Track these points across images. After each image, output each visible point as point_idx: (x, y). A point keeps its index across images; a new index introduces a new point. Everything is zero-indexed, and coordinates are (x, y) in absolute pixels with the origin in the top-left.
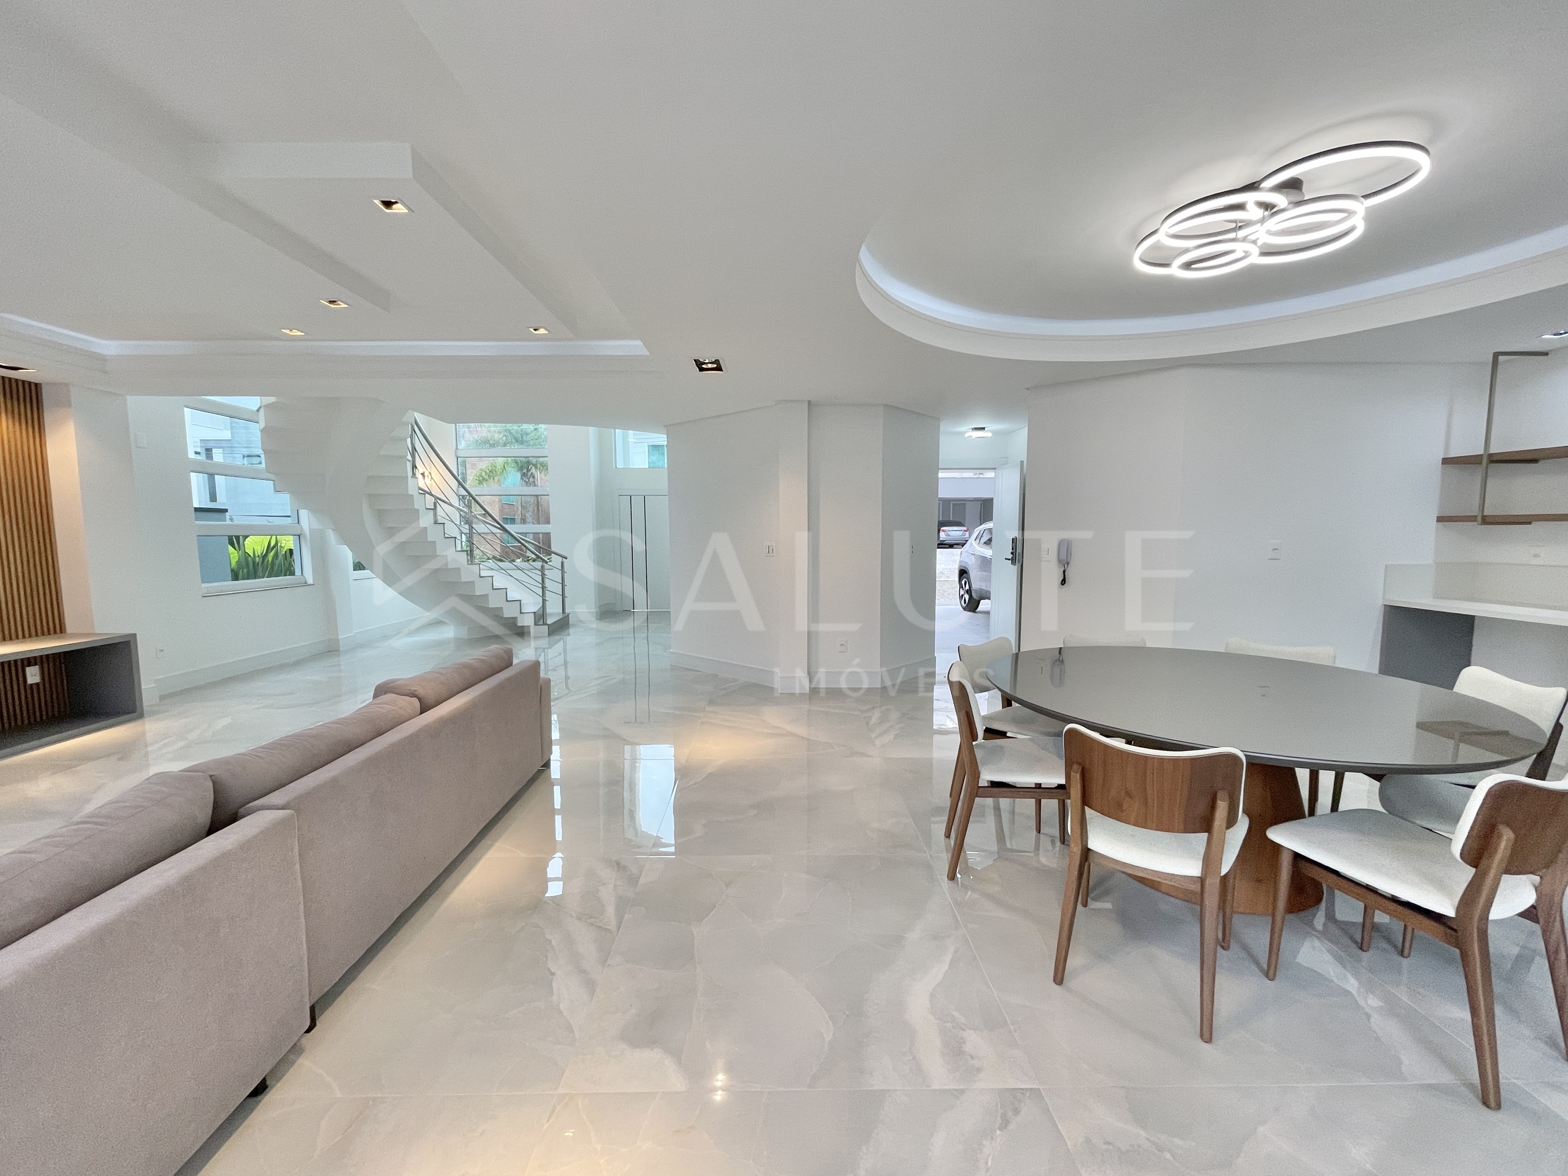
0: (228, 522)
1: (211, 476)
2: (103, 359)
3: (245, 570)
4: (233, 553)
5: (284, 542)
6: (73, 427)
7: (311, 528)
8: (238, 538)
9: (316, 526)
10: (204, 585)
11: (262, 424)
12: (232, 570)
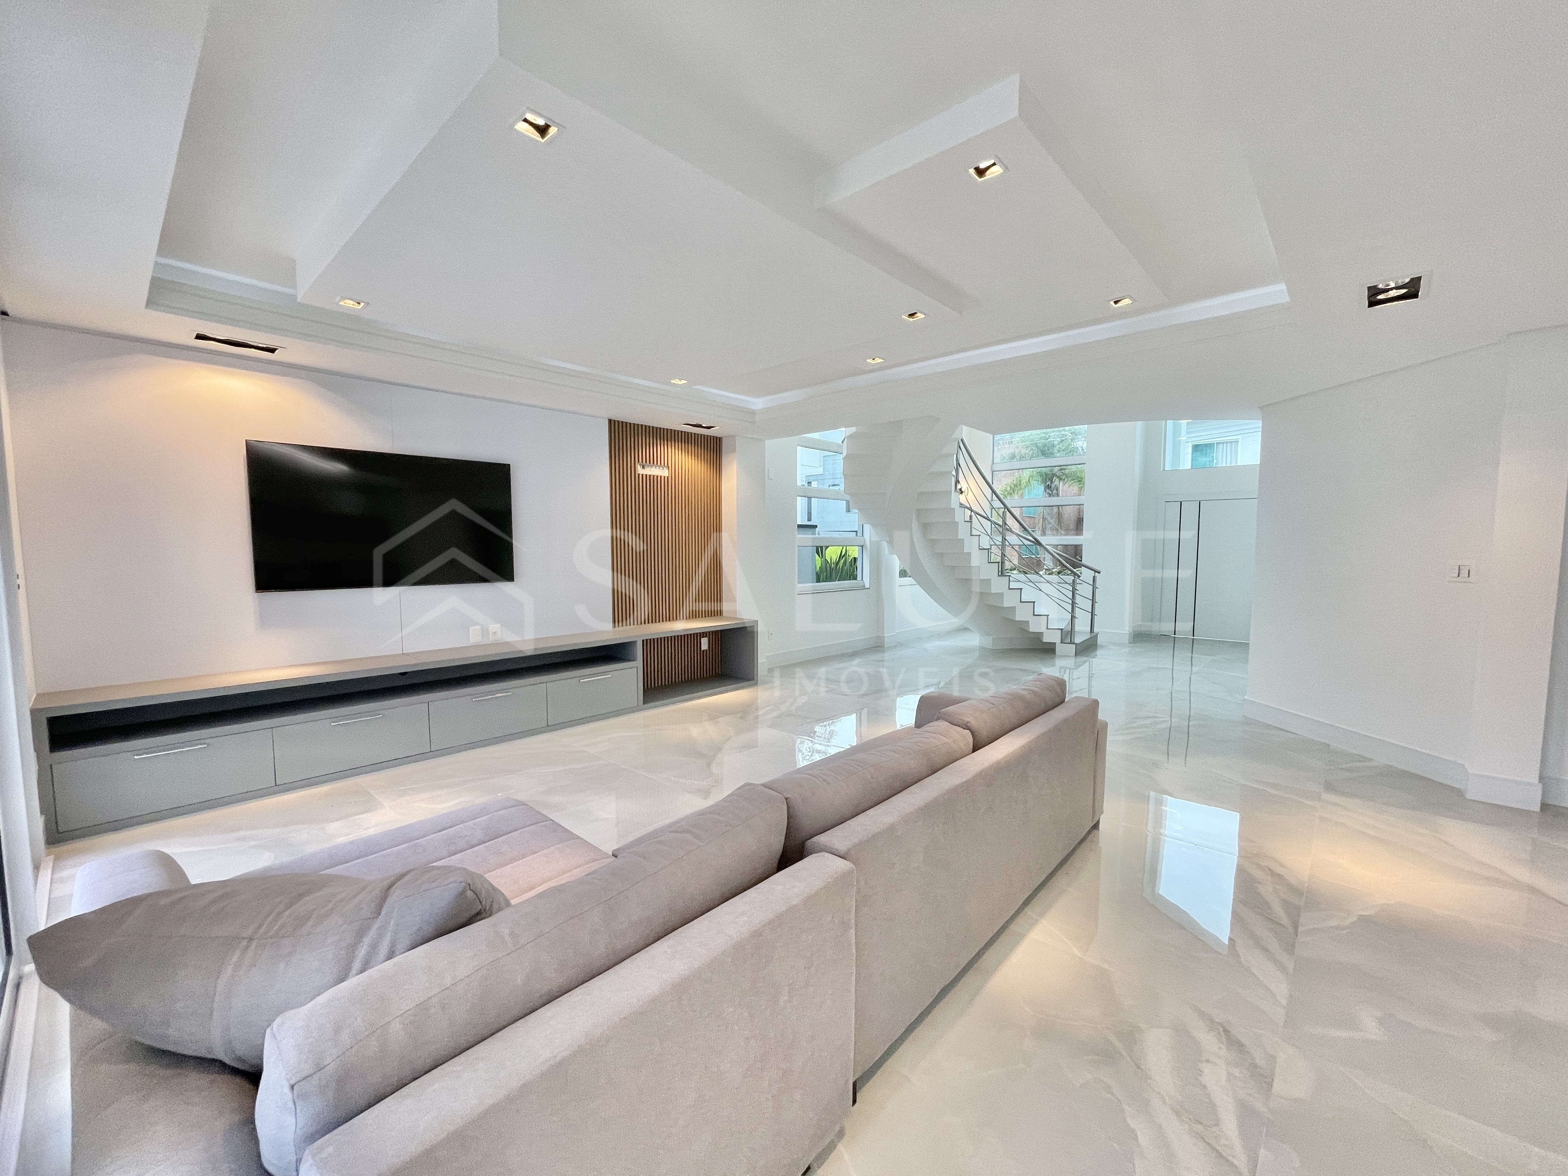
0: (817, 535)
1: (810, 498)
2: (753, 413)
3: (825, 574)
4: (818, 560)
5: (851, 552)
6: (735, 467)
7: (872, 540)
8: (822, 547)
9: (875, 538)
10: (799, 585)
11: (845, 453)
12: (817, 573)
